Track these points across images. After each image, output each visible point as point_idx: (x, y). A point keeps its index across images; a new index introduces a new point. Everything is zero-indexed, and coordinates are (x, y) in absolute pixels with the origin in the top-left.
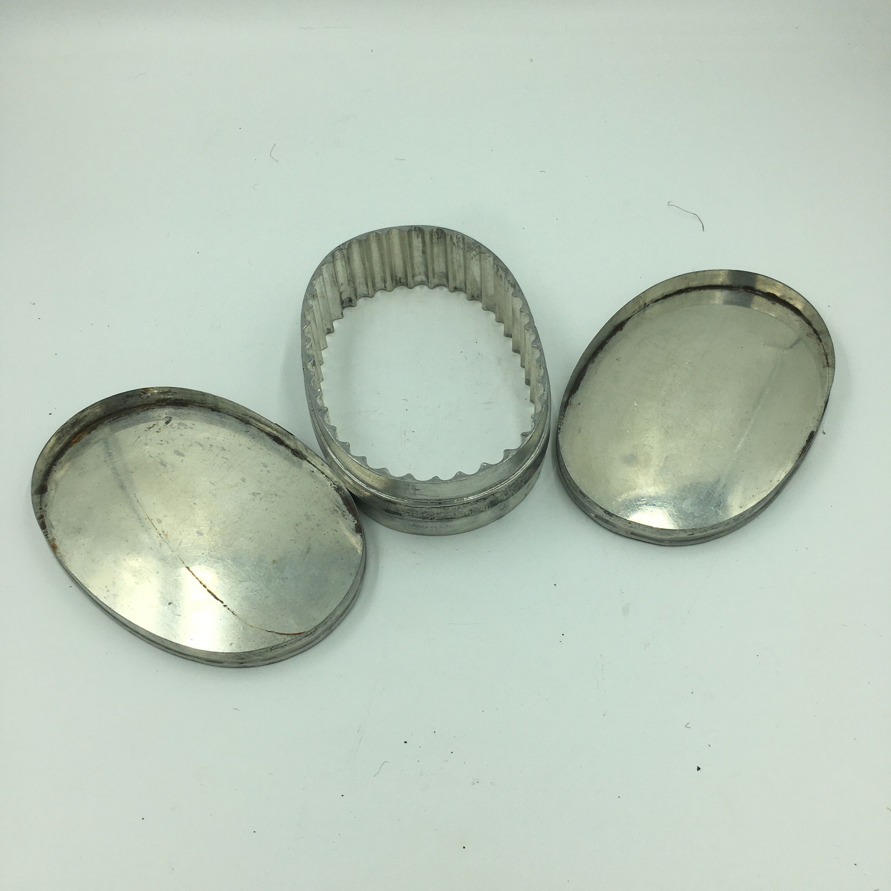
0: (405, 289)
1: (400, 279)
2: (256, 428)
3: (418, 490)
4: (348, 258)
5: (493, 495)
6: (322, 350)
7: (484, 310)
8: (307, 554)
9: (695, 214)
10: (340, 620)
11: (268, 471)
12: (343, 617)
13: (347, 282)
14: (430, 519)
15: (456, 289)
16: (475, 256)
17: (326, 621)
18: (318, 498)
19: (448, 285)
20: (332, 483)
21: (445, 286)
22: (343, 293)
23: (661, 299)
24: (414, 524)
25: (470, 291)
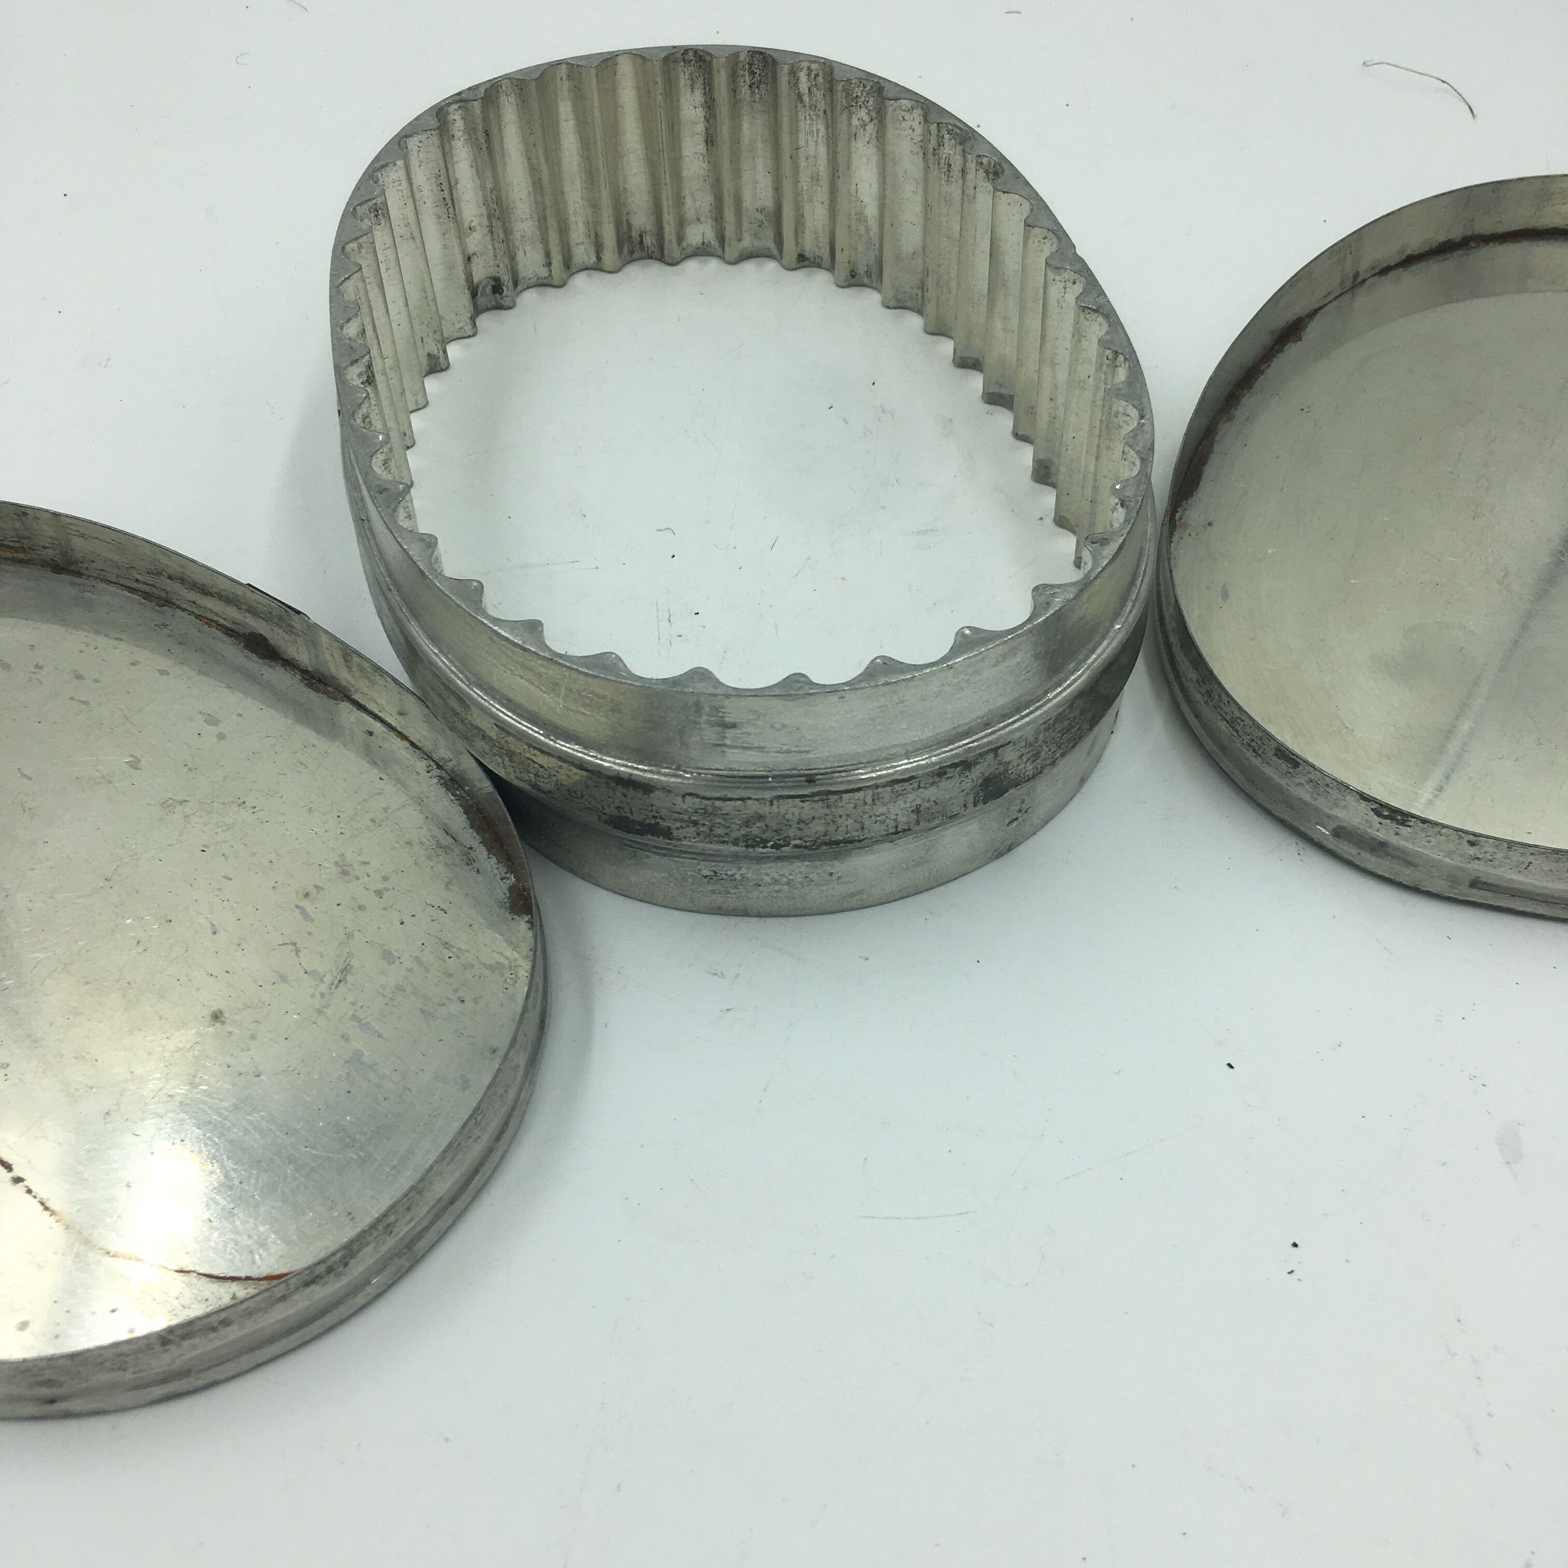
0: (655, 268)
1: (641, 236)
2: (193, 617)
3: (733, 726)
4: (487, 135)
5: (995, 751)
6: (412, 412)
7: (888, 307)
8: (337, 987)
9: (1443, 82)
10: (447, 1219)
11: (221, 737)
12: (460, 1205)
13: (485, 222)
14: (772, 847)
15: (803, 261)
16: (864, 126)
17: (392, 1218)
18: (385, 810)
19: (781, 254)
20: (432, 763)
21: (770, 256)
22: (474, 260)
23: (1397, 266)
24: (716, 873)
25: (846, 252)
